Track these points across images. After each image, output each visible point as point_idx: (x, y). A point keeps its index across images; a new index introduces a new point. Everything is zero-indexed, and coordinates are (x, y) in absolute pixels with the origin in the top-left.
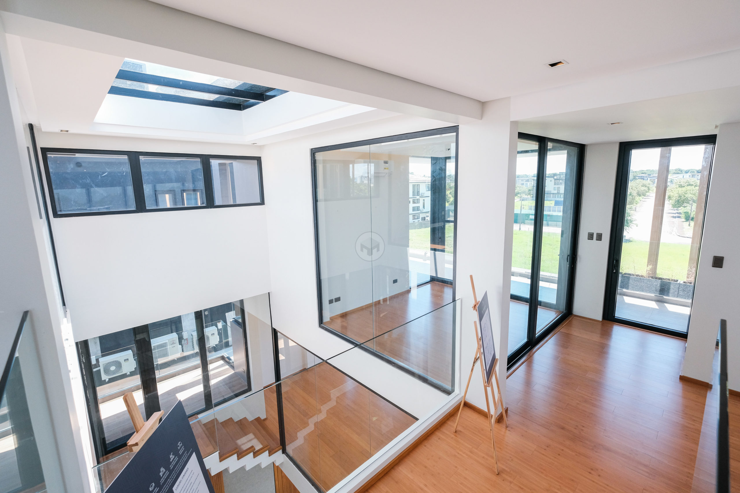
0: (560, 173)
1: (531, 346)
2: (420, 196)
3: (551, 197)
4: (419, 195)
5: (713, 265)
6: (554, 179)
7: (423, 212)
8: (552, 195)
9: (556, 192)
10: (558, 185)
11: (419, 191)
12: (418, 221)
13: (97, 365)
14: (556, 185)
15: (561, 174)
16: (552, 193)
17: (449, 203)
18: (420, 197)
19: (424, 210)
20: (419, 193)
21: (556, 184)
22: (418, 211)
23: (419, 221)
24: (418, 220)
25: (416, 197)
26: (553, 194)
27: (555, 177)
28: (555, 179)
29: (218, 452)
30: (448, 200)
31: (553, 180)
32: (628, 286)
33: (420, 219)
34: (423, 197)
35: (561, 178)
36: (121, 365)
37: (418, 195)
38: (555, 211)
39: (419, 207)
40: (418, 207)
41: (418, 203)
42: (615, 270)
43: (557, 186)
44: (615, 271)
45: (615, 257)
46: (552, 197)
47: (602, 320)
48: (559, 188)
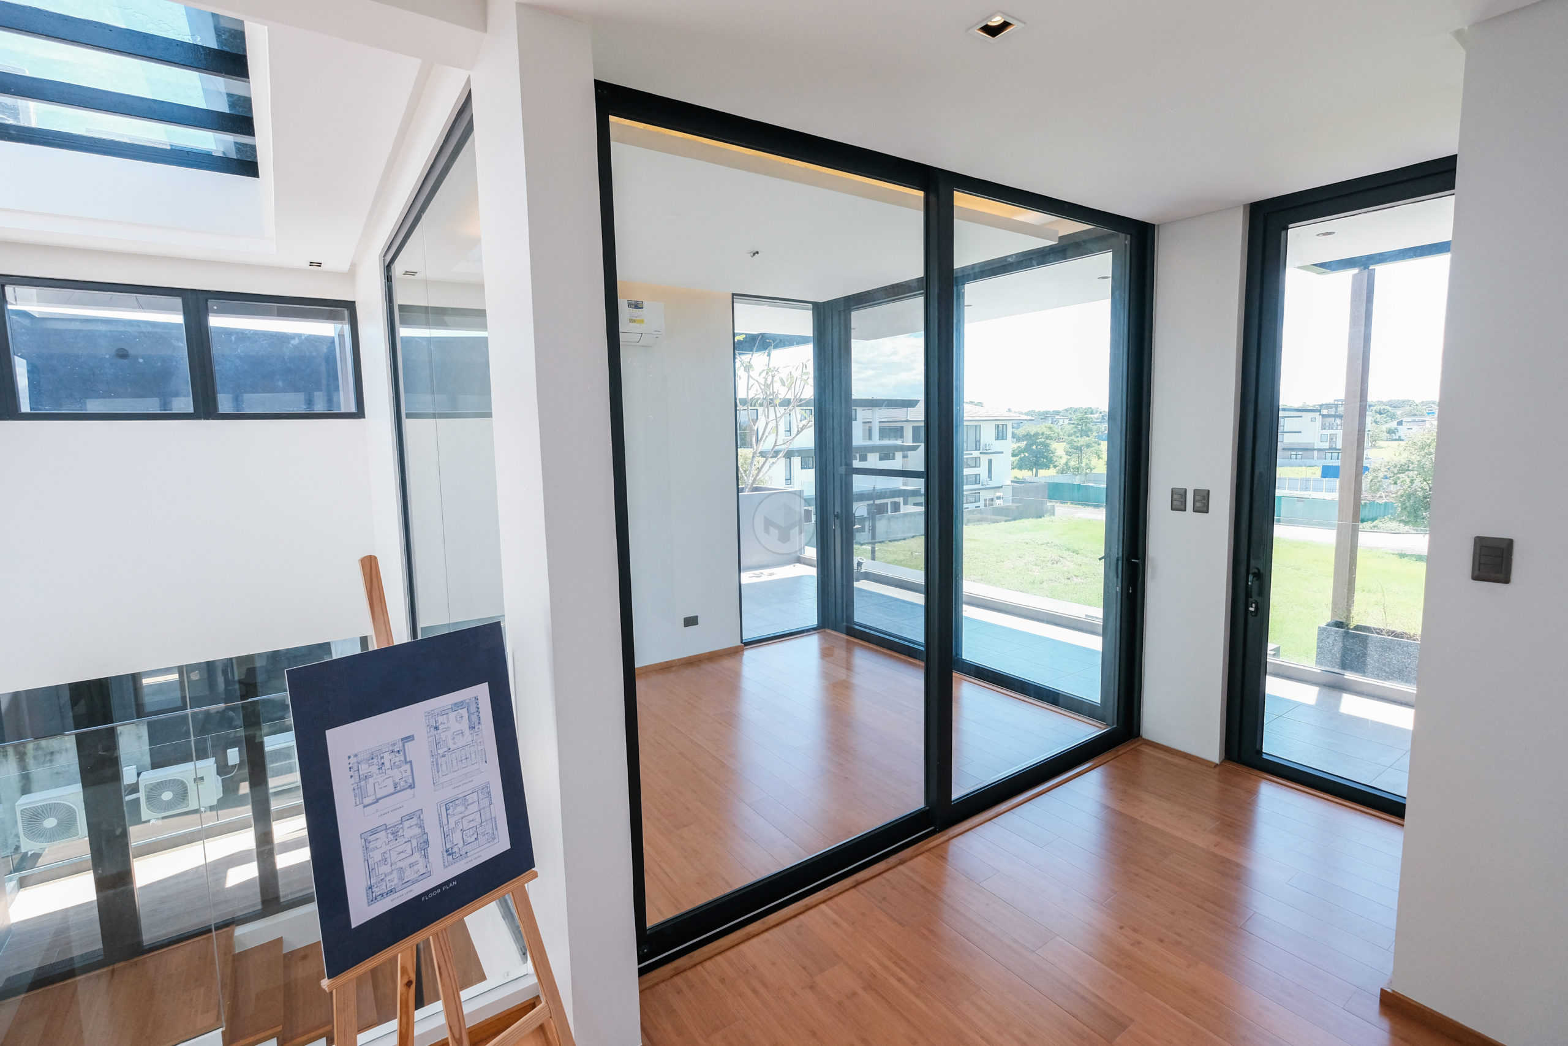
0: (1335, 400)
1: (933, 828)
2: (981, 451)
3: (1313, 459)
4: (978, 449)
5: (1477, 573)
6: (1320, 415)
7: (987, 486)
8: (1316, 452)
9: (1326, 445)
10: (1332, 429)
11: (978, 439)
12: (976, 507)
13: (134, 788)
14: (1325, 429)
15: (1340, 403)
16: (1316, 449)
17: (1058, 468)
18: (981, 453)
19: (990, 482)
20: (978, 444)
21: (1327, 428)
22: (976, 483)
23: (979, 507)
24: (977, 504)
25: (971, 454)
26: (1319, 450)
27: (1325, 412)
28: (1323, 416)
29: (221, 1030)
30: (1056, 464)
31: (1319, 418)
32: (1364, 663)
33: (981, 504)
34: (987, 453)
35: (1338, 413)
36: (187, 790)
37: (976, 450)
38: (1320, 490)
39: (978, 477)
40: (976, 475)
41: (975, 467)
42: (1254, 605)
43: (1329, 432)
44: (1252, 609)
45: (1252, 562)
46: (1317, 459)
47: (1222, 762)
48: (1332, 438)
